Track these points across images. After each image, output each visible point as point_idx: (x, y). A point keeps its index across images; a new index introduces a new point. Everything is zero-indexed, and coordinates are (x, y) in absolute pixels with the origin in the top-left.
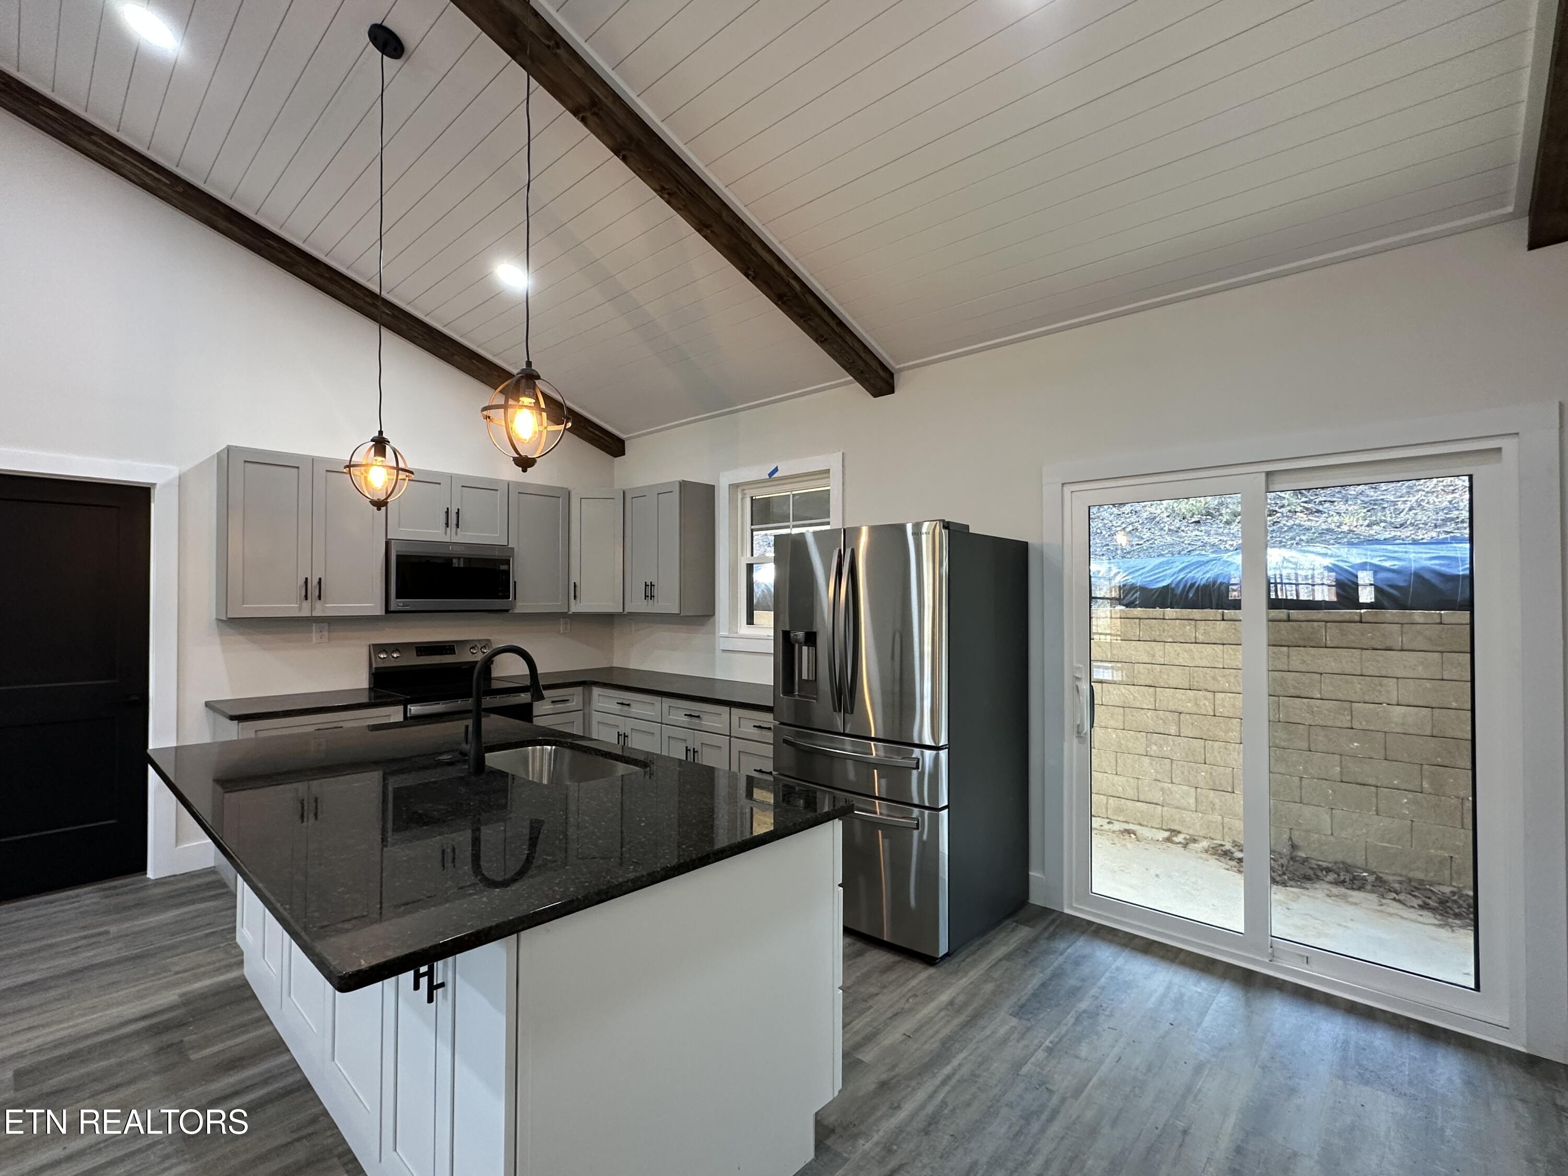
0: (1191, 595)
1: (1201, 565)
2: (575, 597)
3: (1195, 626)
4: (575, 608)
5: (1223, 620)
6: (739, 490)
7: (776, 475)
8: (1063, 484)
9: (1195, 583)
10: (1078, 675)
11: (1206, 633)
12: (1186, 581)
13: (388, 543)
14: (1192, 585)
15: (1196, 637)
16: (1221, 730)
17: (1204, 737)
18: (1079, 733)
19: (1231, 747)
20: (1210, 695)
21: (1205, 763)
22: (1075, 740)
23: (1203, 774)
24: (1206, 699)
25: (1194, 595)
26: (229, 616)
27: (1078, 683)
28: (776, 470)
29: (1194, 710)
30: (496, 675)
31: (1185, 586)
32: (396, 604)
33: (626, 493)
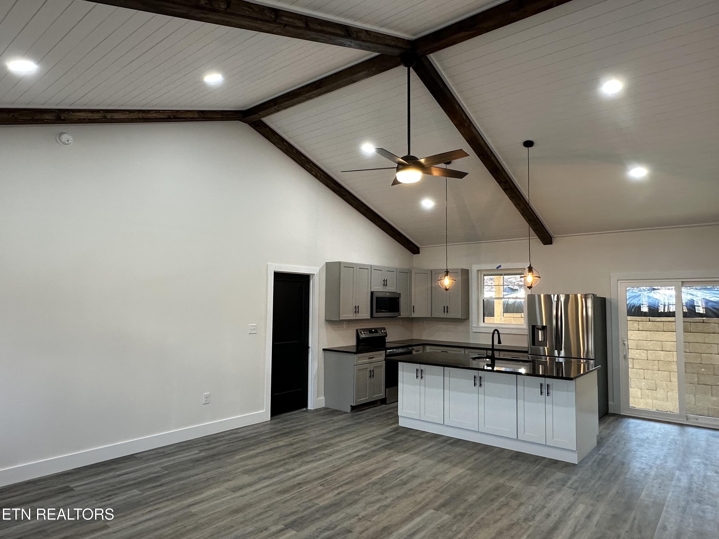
0: (633, 310)
1: (636, 298)
2: (414, 312)
3: (638, 324)
4: (413, 316)
5: (649, 321)
6: (479, 272)
7: (500, 268)
8: (618, 280)
9: (635, 305)
10: (624, 339)
11: (643, 326)
12: (631, 305)
13: (372, 293)
14: (634, 306)
15: (639, 328)
16: (650, 365)
17: (644, 369)
18: (625, 357)
19: (655, 372)
20: (646, 352)
21: (644, 379)
22: (624, 360)
23: (644, 383)
24: (644, 353)
25: (634, 310)
26: (340, 319)
27: (624, 342)
28: (500, 266)
29: (640, 358)
30: (388, 341)
31: (630, 306)
32: (375, 315)
33: (433, 271)
